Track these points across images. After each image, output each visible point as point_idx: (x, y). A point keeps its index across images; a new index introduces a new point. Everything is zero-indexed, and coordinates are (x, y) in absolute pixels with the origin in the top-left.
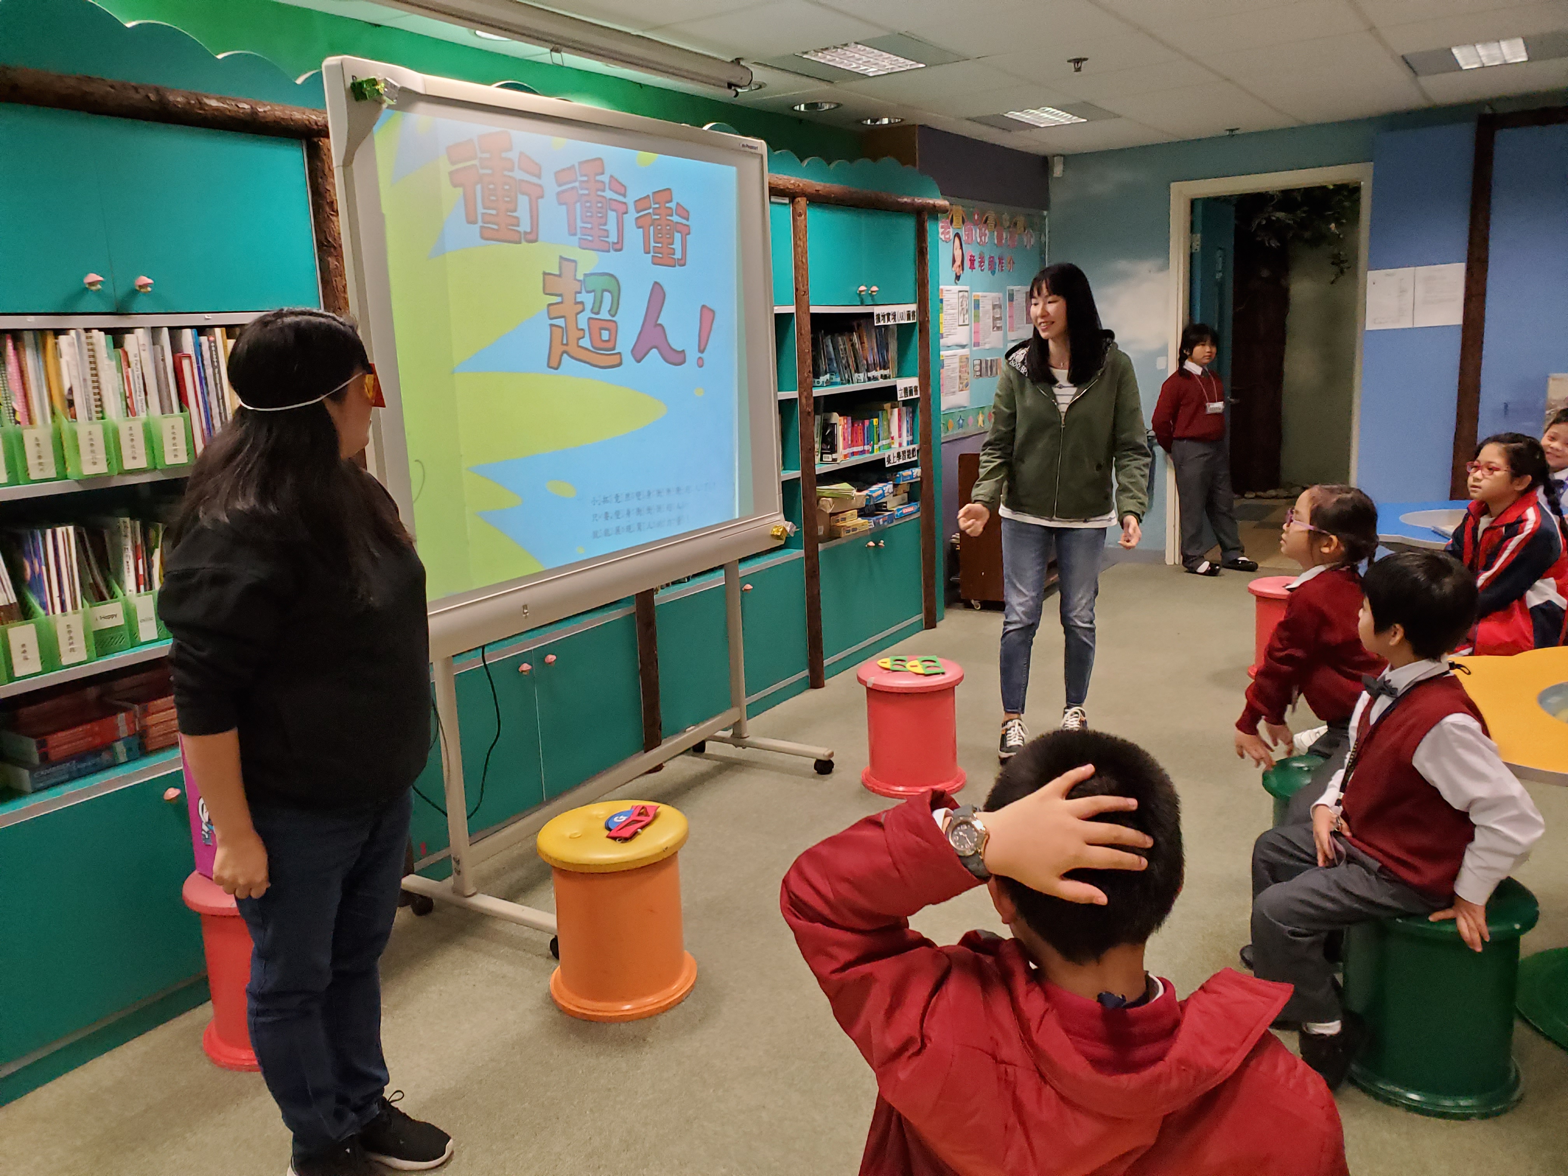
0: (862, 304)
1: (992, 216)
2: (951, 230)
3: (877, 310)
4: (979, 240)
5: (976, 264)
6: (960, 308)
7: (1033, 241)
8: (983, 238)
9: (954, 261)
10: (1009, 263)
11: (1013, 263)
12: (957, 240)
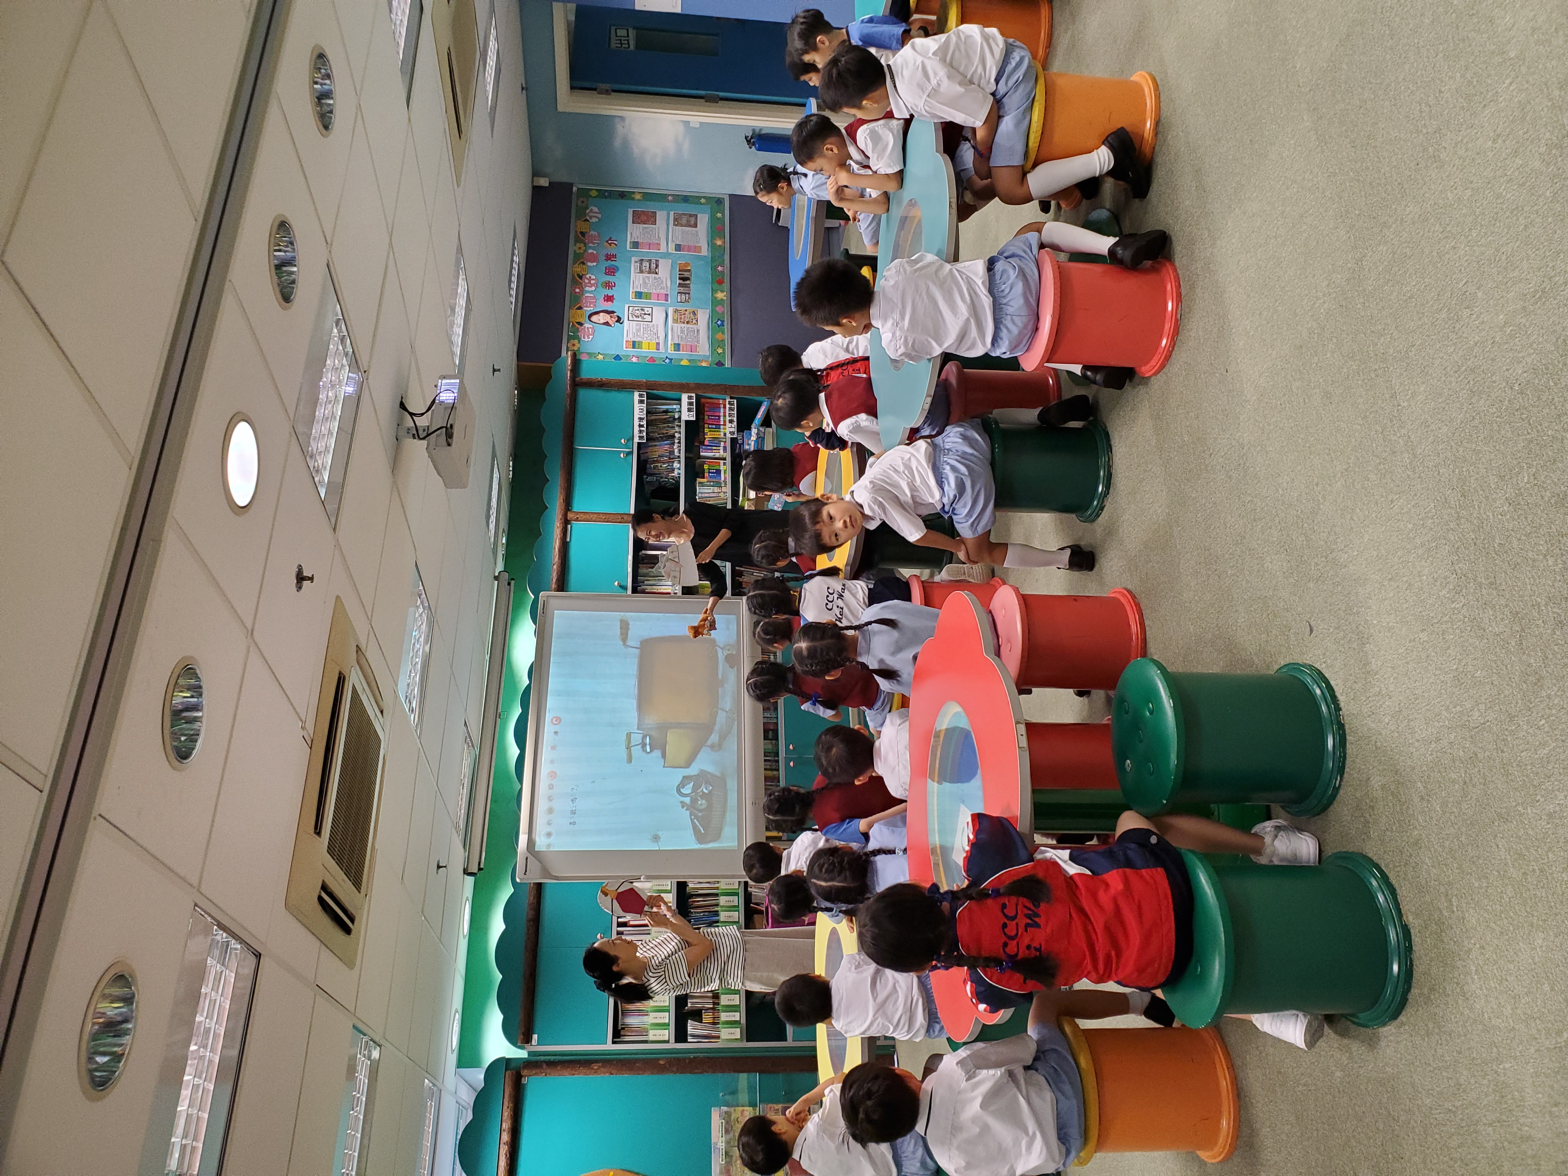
0: (632, 453)
1: (578, 269)
2: (587, 325)
3: (636, 440)
4: (593, 288)
5: (610, 293)
6: (640, 319)
7: (595, 209)
8: (592, 282)
9: (607, 324)
10: (610, 244)
11: (610, 239)
12: (594, 318)
